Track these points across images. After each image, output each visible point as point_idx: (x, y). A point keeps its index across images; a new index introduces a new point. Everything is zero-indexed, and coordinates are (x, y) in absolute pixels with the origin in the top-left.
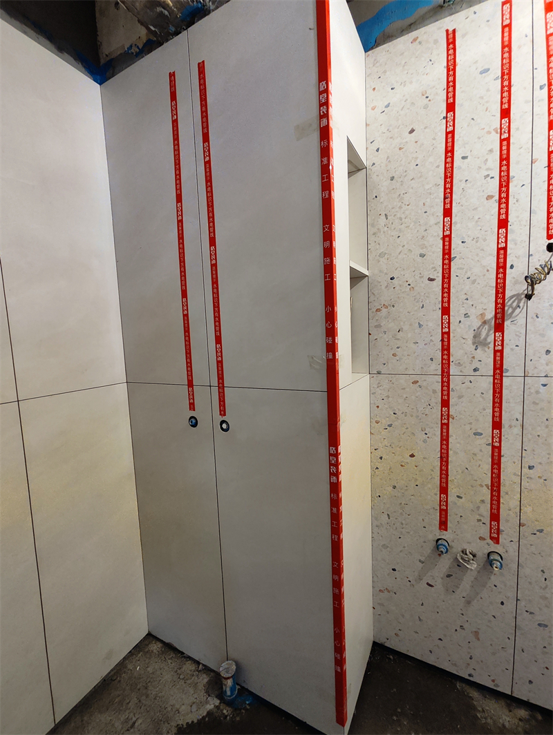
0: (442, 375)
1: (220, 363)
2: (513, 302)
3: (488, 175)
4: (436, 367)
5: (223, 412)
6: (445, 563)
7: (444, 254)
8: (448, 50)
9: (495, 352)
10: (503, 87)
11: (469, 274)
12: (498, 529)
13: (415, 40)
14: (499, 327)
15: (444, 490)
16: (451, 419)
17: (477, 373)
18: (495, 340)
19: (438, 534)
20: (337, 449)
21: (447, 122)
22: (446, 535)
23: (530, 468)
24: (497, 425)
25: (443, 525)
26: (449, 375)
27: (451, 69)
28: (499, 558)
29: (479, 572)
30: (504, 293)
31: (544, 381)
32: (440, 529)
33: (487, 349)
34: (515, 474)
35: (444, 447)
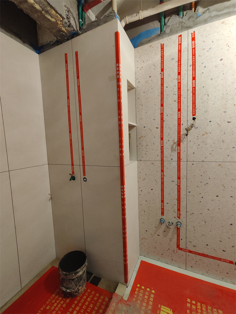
0: (161, 161)
1: (83, 157)
2: (183, 136)
3: (174, 94)
4: (159, 158)
5: (84, 175)
6: (163, 227)
7: (161, 119)
8: (161, 51)
9: (178, 153)
10: (178, 65)
11: (169, 127)
12: (180, 214)
13: (151, 46)
14: (179, 145)
15: (162, 201)
16: (164, 176)
17: (172, 160)
18: (178, 149)
19: (161, 217)
20: (123, 187)
21: (161, 75)
22: (164, 217)
23: (189, 192)
24: (179, 178)
25: (163, 213)
26: (163, 161)
27: (162, 57)
28: (180, 224)
29: (174, 229)
30: (180, 133)
31: (193, 163)
32: (162, 215)
33: (175, 152)
34: (185, 195)
35: (162, 186)
